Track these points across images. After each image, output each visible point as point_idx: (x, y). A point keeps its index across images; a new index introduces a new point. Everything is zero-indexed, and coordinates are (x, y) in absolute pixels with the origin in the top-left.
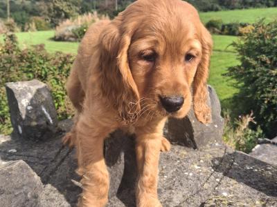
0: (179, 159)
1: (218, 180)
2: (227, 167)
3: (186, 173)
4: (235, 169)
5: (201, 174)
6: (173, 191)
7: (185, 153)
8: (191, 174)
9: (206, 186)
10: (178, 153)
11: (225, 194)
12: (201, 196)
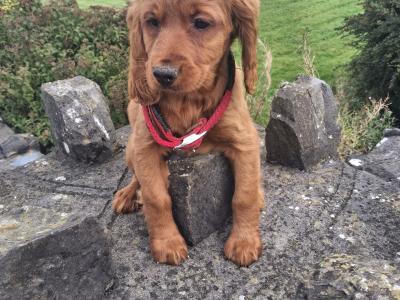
0: (280, 186)
1: (333, 216)
2: (345, 196)
3: (291, 207)
4: (356, 199)
5: (311, 207)
6: (275, 233)
7: (289, 176)
8: (297, 208)
9: (317, 224)
10: (278, 176)
11: (342, 236)
12: (311, 239)
